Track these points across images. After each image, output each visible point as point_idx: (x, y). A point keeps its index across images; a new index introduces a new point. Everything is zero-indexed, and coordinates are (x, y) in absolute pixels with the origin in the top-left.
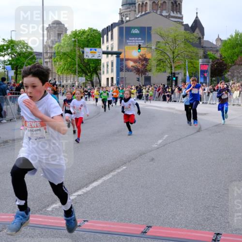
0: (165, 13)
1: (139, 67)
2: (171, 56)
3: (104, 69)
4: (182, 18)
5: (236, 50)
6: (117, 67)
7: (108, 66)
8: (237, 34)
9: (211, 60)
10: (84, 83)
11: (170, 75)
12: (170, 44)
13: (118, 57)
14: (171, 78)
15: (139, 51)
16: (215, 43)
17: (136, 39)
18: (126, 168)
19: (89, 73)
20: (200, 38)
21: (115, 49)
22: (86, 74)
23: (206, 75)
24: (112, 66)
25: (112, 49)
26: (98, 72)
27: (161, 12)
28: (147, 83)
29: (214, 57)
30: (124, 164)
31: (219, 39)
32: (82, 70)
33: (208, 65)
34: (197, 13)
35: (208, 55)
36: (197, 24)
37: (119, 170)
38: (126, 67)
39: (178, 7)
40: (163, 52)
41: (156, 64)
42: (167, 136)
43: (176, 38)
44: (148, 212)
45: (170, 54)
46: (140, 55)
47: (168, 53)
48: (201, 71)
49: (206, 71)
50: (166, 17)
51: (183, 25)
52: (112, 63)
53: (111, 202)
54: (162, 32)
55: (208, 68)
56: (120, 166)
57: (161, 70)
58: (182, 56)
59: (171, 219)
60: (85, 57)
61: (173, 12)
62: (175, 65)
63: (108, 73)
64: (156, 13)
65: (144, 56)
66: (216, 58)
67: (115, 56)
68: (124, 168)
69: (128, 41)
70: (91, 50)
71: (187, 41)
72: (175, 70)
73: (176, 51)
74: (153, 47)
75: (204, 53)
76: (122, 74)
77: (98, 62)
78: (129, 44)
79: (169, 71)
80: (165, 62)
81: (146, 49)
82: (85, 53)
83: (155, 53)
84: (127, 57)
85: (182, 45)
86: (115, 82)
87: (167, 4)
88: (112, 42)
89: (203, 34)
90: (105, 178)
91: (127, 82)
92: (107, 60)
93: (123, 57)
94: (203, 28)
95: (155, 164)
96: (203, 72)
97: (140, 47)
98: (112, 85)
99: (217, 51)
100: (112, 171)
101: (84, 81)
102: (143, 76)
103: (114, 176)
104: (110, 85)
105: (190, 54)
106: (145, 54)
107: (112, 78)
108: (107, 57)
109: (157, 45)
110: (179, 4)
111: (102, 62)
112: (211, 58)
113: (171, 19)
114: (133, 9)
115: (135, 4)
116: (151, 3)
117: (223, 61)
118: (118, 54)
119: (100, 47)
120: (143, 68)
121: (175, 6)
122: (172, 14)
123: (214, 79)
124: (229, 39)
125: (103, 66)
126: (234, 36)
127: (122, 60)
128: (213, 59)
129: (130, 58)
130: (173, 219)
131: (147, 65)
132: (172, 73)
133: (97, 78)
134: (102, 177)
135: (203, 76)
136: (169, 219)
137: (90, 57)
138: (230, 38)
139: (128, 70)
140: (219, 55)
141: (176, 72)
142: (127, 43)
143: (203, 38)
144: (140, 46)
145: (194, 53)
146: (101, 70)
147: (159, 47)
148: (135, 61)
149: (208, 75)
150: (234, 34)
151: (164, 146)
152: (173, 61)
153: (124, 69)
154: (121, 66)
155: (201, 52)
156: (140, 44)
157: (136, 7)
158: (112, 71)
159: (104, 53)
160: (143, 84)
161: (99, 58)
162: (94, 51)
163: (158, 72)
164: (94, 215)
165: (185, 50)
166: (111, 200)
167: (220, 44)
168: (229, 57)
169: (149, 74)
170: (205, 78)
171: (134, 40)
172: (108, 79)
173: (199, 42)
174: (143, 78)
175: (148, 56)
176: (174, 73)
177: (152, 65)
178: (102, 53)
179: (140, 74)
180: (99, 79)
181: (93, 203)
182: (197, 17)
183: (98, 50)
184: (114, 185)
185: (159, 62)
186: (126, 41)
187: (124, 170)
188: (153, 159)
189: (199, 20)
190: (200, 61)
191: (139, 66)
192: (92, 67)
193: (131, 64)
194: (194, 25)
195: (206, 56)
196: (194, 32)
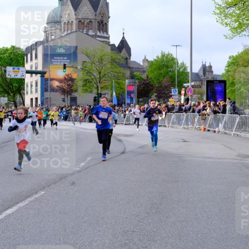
0: (91, 33)
1: (65, 88)
2: (98, 76)
3: (27, 89)
4: (108, 38)
5: (162, 71)
6: (41, 87)
7: (32, 86)
8: (163, 56)
9: (137, 81)
10: (6, 104)
11: (97, 96)
12: (97, 63)
13: (42, 77)
14: (97, 98)
15: (64, 70)
16: (142, 64)
17: (62, 58)
18: (45, 193)
19: (12, 92)
20: (127, 59)
21: (40, 69)
22: (9, 94)
23: (133, 95)
24: (37, 85)
25: (36, 68)
26: (21, 92)
27: (87, 31)
28: (73, 103)
29: (141, 78)
30: (43, 188)
31: (145, 60)
32: (4, 89)
33: (134, 85)
34: (123, 33)
35: (135, 75)
36: (124, 45)
37: (37, 196)
38: (50, 87)
39: (104, 27)
40: (89, 73)
41: (82, 84)
42: (90, 158)
43: (102, 58)
44: (64, 239)
45: (96, 74)
46: (66, 75)
47: (94, 74)
48: (127, 92)
49: (133, 92)
50: (92, 36)
51: (110, 45)
52: (37, 83)
53: (25, 231)
54: (88, 52)
55: (135, 89)
56: (38, 191)
57: (87, 90)
58: (109, 76)
59: (88, 246)
60: (8, 76)
61: (100, 31)
62: (102, 86)
63: (32, 93)
64: (83, 32)
65: (70, 76)
66: (143, 79)
67: (39, 75)
68: (43, 193)
69: (53, 60)
70: (13, 69)
71: (113, 61)
72: (101, 91)
73: (103, 71)
74: (79, 67)
75: (131, 74)
76: (47, 95)
77: (22, 81)
78: (54, 63)
79: (95, 91)
80: (91, 82)
81: (72, 68)
82: (7, 72)
83: (81, 73)
84: (52, 77)
85: (109, 66)
86: (39, 102)
87: (94, 23)
88: (36, 61)
89: (130, 55)
90: (21, 205)
91: (52, 102)
92: (31, 79)
93: (48, 77)
94: (130, 49)
95: (75, 188)
96: (129, 93)
97: (65, 67)
98: (36, 106)
99: (144, 72)
100: (29, 197)
101: (7, 102)
102: (69, 96)
103: (31, 202)
104: (34, 105)
105: (116, 74)
106: (71, 74)
107: (37, 99)
108: (31, 76)
109: (83, 65)
110: (106, 23)
111: (26, 81)
112: (138, 79)
113: (98, 39)
114: (59, 27)
115: (60, 22)
116: (77, 22)
117: (150, 82)
118: (42, 74)
119: (24, 66)
120: (68, 88)
121: (101, 26)
122: (98, 34)
123: (141, 100)
124: (155, 60)
125: (27, 86)
126: (160, 57)
127: (47, 80)
128: (140, 80)
129: (55, 77)
130: (89, 246)
131: (73, 86)
132: (98, 94)
133: (21, 98)
134: (18, 203)
135: (129, 97)
136: (86, 246)
137: (13, 76)
138: (156, 58)
139: (53, 90)
140: (145, 76)
141: (103, 92)
142: (52, 63)
143: (130, 58)
144: (65, 65)
145: (121, 73)
146: (24, 90)
147: (85, 67)
148: (60, 81)
149: (134, 96)
150: (160, 56)
151: (86, 169)
152: (100, 81)
153: (49, 89)
154: (46, 86)
155: (128, 73)
156: (65, 63)
157: (61, 25)
158: (36, 91)
159: (28, 72)
160: (69, 105)
161: (22, 77)
162: (17, 70)
163: (84, 92)
164: (4, 246)
165: (112, 70)
166: (25, 228)
167: (147, 64)
168: (155, 78)
169: (75, 94)
170: (132, 99)
171: (60, 59)
172: (32, 99)
173: (126, 63)
174: (69, 98)
175: (74, 76)
176: (100, 94)
177: (78, 84)
178: (25, 72)
179: (66, 95)
180: (23, 99)
181: (5, 232)
182: (123, 37)
183: (21, 69)
184: (30, 212)
185: (85, 82)
186: (51, 60)
187: (42, 195)
188: (73, 183)
189: (126, 40)
190: (127, 81)
191: (65, 86)
192: (15, 87)
193: (56, 84)
194: (120, 45)
195: (132, 77)
196: (120, 53)
